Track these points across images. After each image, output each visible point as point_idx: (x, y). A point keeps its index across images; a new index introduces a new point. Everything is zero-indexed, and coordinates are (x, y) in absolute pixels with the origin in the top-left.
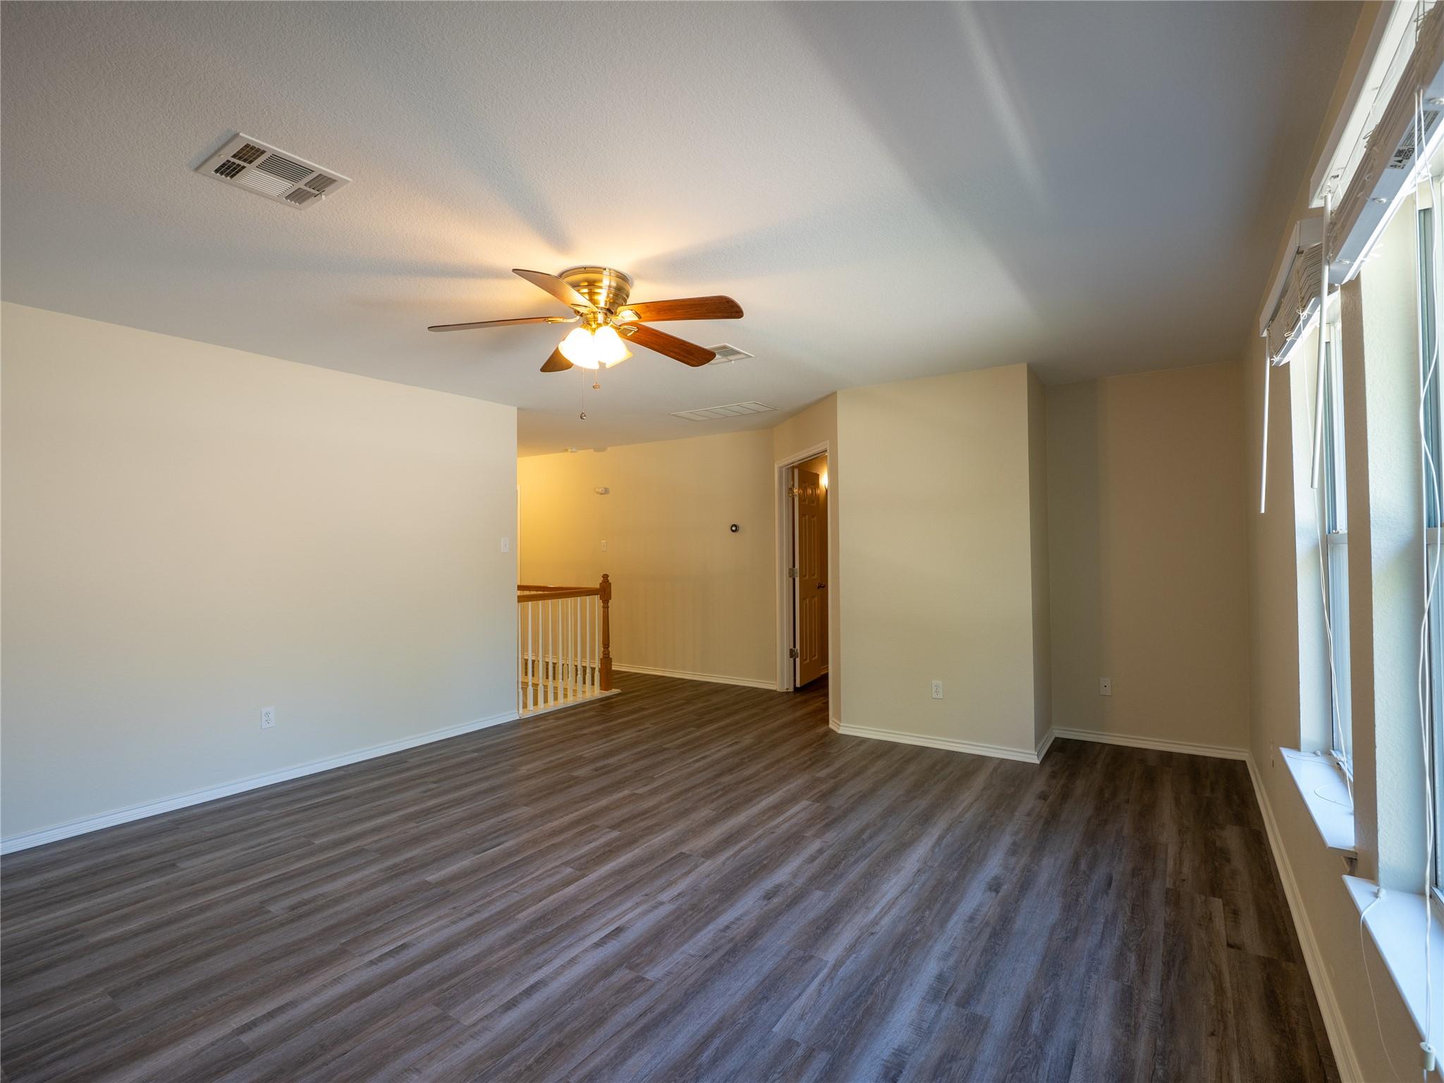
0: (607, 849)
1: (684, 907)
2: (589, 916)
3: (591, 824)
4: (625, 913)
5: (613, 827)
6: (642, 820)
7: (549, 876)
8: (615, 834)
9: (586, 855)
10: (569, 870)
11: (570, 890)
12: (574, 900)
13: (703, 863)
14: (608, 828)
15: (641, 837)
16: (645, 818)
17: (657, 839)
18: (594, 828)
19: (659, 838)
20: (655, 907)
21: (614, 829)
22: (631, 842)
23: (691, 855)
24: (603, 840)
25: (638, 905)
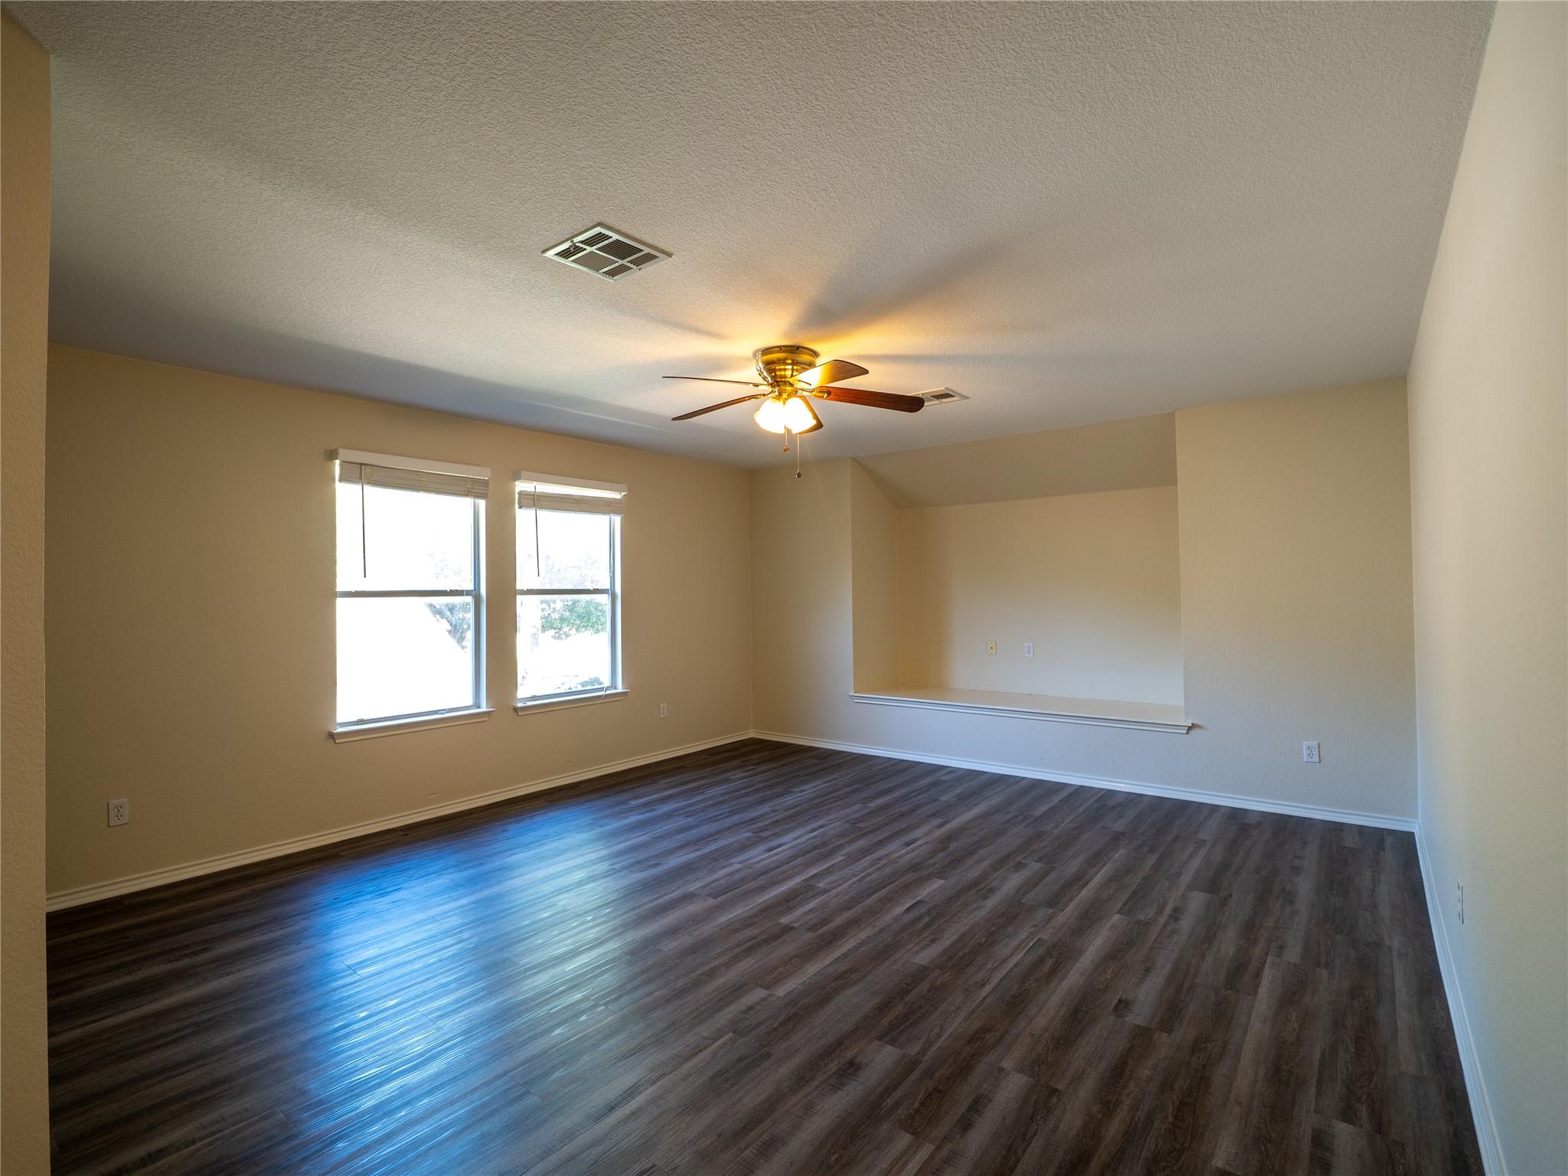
0: (790, 903)
1: (723, 860)
2: (792, 857)
3: (818, 933)
4: (767, 858)
5: (788, 929)
6: (755, 937)
7: (835, 881)
8: (785, 920)
9: (811, 897)
10: (821, 885)
11: (812, 872)
12: (808, 865)
13: (697, 889)
14: (795, 928)
15: (755, 915)
16: (751, 940)
17: (738, 912)
18: (813, 928)
19: (735, 914)
20: (744, 861)
21: (787, 926)
22: (767, 911)
23: (707, 896)
24: (797, 913)
25: (758, 862)
